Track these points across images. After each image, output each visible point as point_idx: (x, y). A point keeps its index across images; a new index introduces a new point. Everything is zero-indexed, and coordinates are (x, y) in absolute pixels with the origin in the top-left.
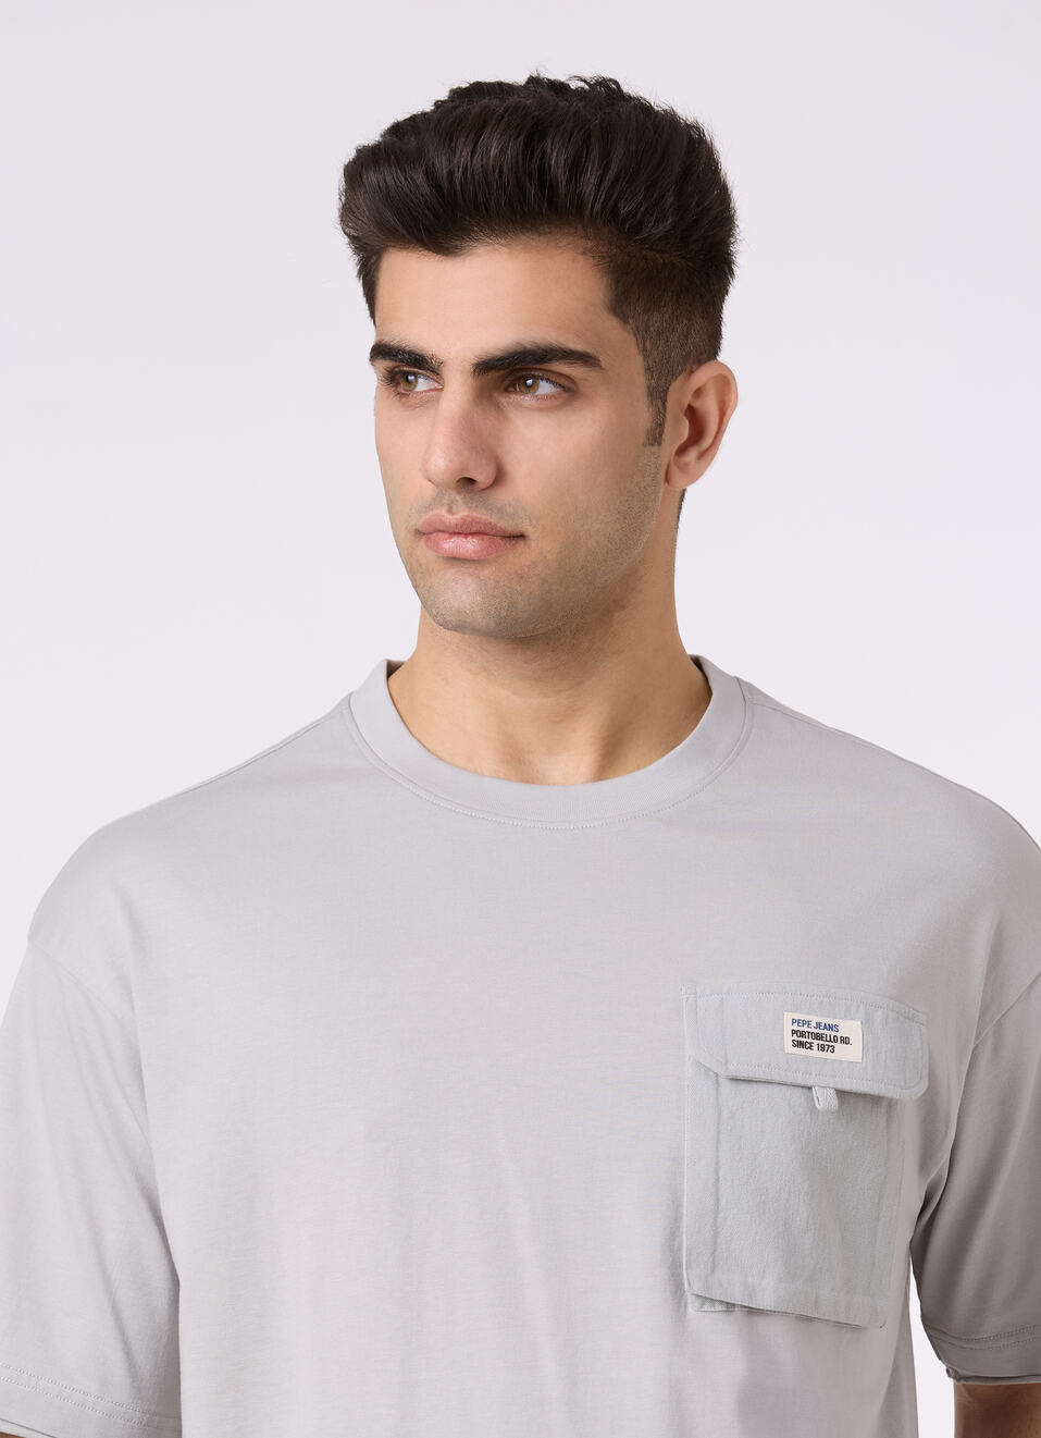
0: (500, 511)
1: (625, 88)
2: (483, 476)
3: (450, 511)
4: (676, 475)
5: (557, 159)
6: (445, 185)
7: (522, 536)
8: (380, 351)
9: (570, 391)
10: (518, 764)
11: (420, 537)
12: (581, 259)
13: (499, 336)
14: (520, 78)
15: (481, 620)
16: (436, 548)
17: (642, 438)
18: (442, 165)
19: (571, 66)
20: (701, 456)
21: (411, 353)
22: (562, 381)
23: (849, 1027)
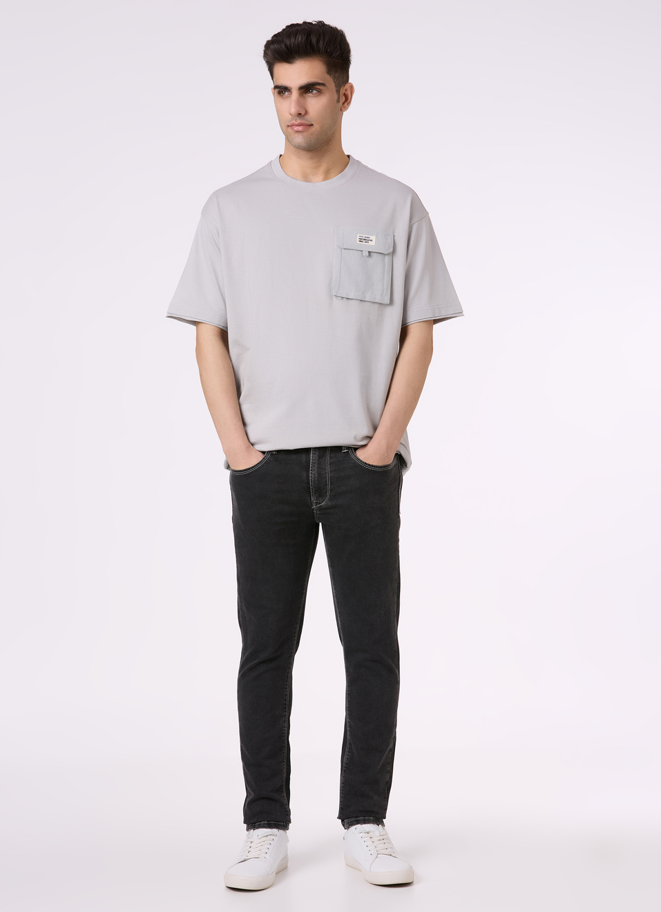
0: (307, 120)
2: (303, 113)
3: (296, 121)
4: (343, 109)
5: (314, 40)
7: (312, 125)
8: (276, 87)
9: (320, 92)
10: (306, 178)
11: (288, 128)
12: (320, 62)
13: (304, 80)
14: (301, 22)
15: (304, 145)
16: (293, 129)
17: (336, 101)
18: (288, 43)
19: (312, 18)
20: (348, 104)
21: (283, 87)
22: (318, 90)
23: (372, 238)
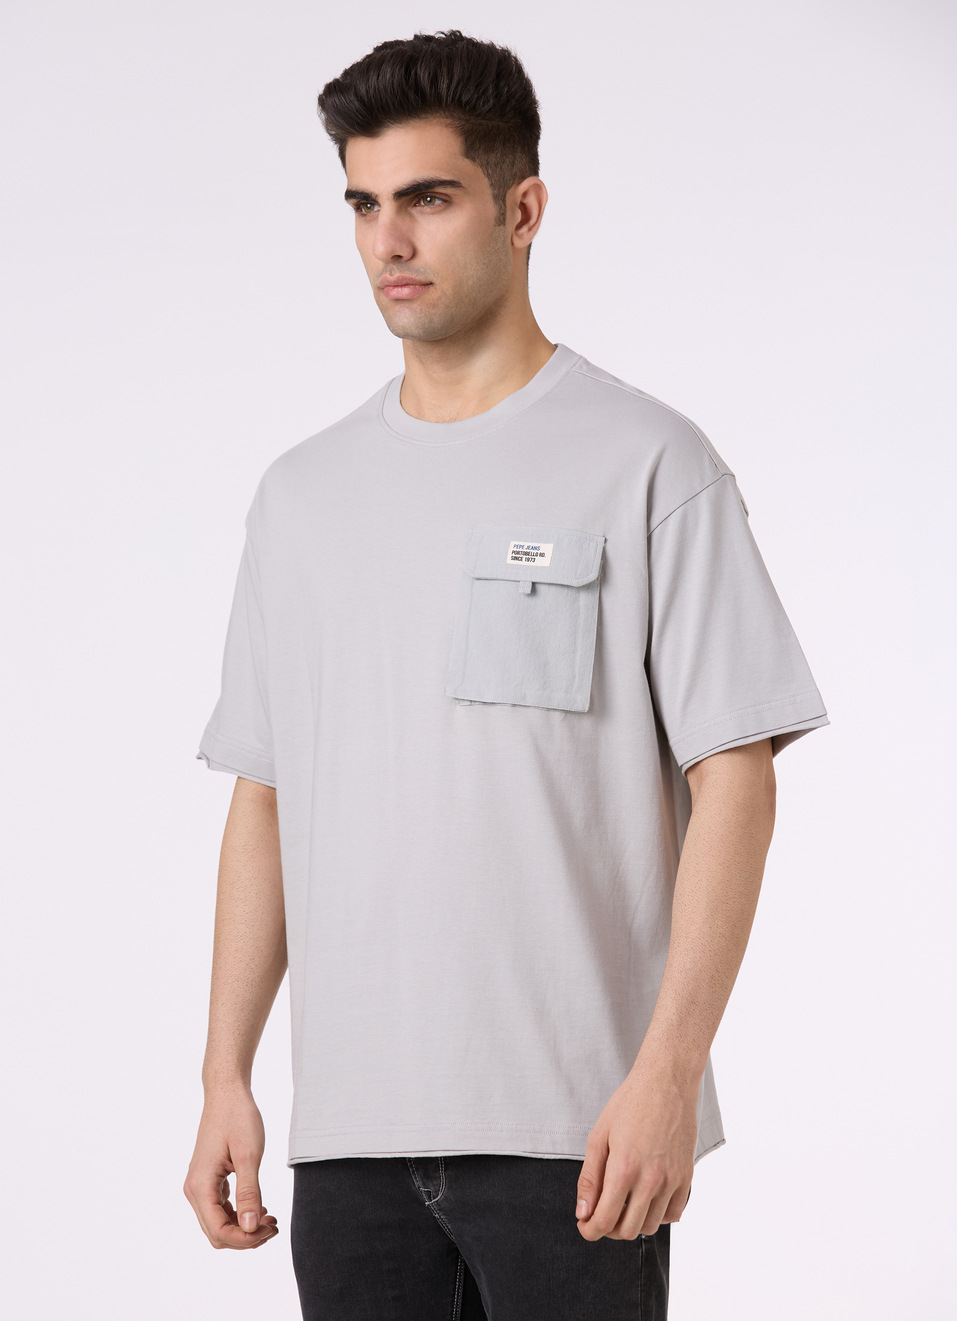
0: (417, 271)
1: (464, 35)
2: (405, 253)
3: (391, 275)
6: (366, 99)
7: (431, 284)
8: (350, 195)
9: (448, 201)
11: (382, 290)
12: (445, 130)
15: (416, 331)
16: (387, 295)
17: (492, 222)
20: (530, 229)
21: (362, 193)
22: (444, 197)
